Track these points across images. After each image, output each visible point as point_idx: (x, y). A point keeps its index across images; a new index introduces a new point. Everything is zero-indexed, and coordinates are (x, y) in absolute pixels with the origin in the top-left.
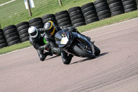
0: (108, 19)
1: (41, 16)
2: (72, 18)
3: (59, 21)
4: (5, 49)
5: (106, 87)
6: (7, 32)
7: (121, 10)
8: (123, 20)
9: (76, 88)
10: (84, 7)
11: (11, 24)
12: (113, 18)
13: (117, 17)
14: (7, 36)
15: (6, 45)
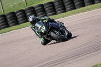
0: (82, 8)
1: (33, 5)
2: (56, 7)
3: (46, 9)
4: (7, 29)
5: (80, 58)
6: (9, 16)
8: (93, 9)
9: (58, 58)
10: (46, 4)
11: (12, 11)
14: (9, 20)
15: (8, 26)
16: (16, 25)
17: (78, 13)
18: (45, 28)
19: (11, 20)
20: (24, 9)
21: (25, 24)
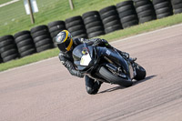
0: (135, 27)
1: (46, 23)
2: (87, 26)
3: (70, 29)
6: (2, 44)
7: (152, 15)
8: (155, 28)
10: (104, 11)
11: (7, 33)
12: (141, 26)
13: (147, 24)
14: (2, 49)
15: (0, 61)
16: (14, 58)
17: (126, 36)
19: (5, 50)
20: (29, 29)
21: (31, 56)
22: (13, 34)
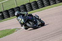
15: (32, 10)
18: (23, 21)
22: (36, 1)
